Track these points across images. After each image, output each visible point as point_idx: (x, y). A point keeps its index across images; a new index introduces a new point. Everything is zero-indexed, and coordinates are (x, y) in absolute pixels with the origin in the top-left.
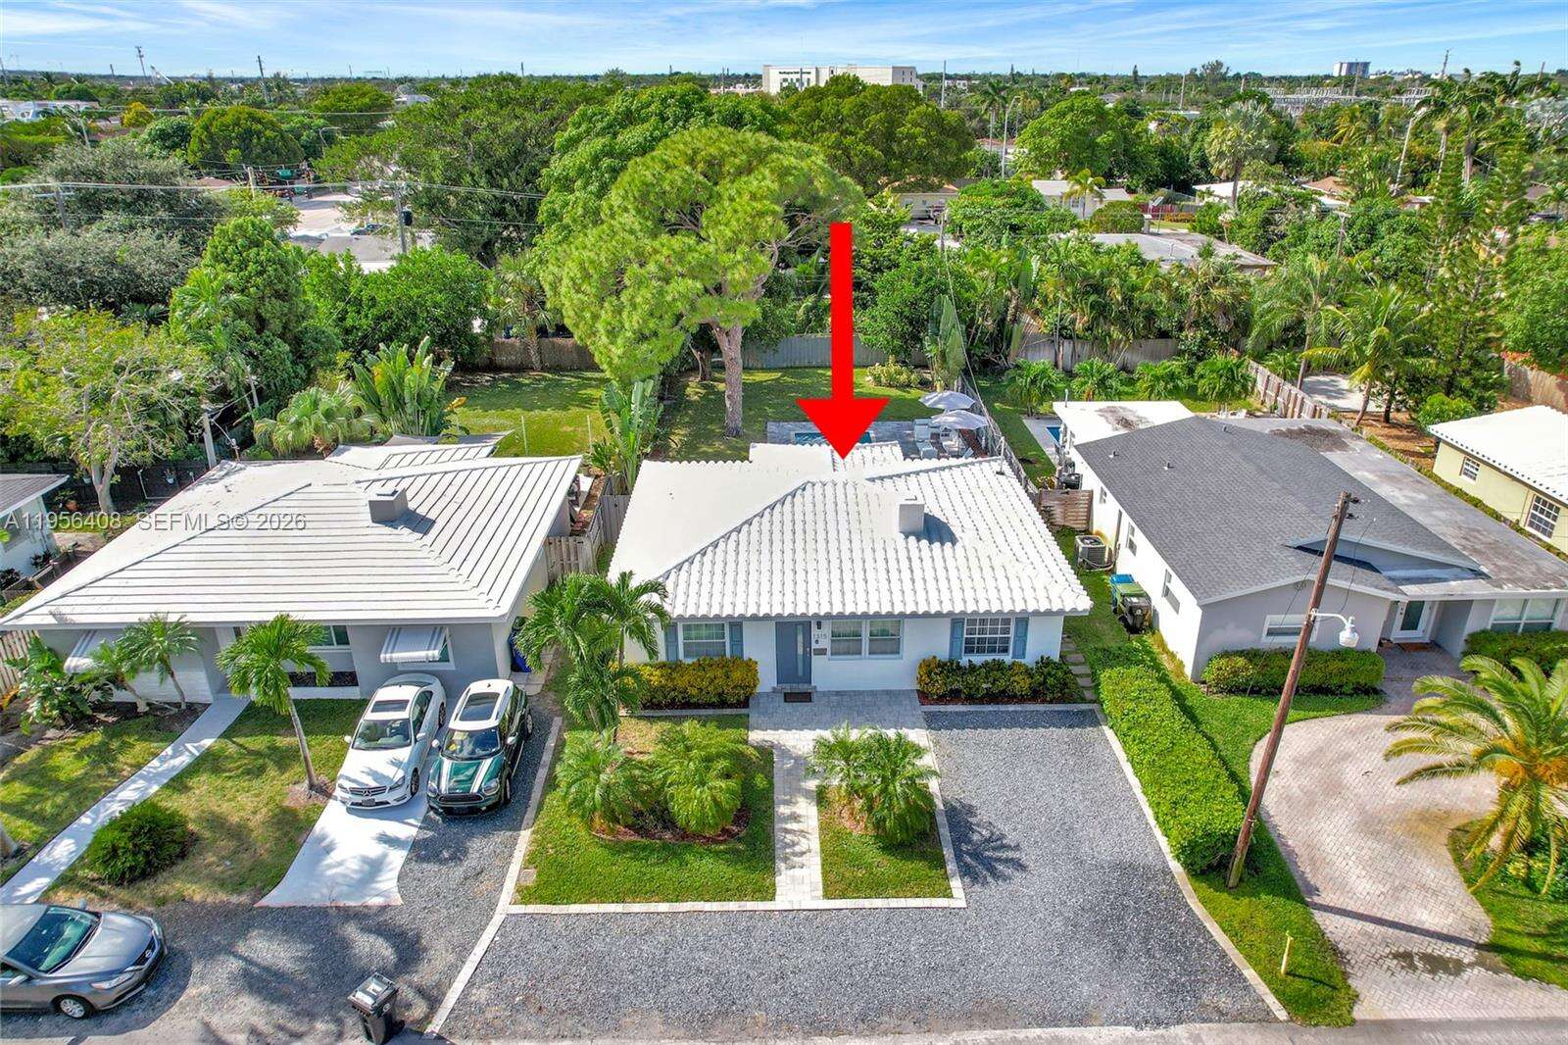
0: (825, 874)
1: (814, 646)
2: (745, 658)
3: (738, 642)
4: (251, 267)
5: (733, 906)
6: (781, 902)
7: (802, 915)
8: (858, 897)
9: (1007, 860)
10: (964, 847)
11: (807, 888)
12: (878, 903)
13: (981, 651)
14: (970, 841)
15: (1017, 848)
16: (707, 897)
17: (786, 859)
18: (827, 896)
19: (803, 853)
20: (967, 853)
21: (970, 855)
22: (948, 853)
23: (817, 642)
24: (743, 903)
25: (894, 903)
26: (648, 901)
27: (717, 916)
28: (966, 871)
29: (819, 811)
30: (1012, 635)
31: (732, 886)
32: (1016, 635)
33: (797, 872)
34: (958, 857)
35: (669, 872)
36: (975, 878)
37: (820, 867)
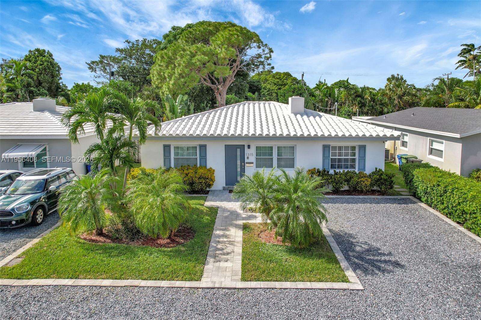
0: (244, 265)
1: (246, 161)
2: (208, 167)
3: (204, 157)
4: (39, 62)
5: (164, 284)
6: (205, 282)
7: (222, 292)
8: (271, 281)
9: (385, 262)
10: (351, 254)
11: (229, 274)
12: (288, 285)
13: (339, 167)
14: (354, 251)
15: (390, 254)
16: (145, 276)
17: (215, 256)
18: (244, 279)
19: (228, 254)
20: (354, 256)
21: (357, 258)
22: (339, 256)
23: (248, 158)
24: (173, 282)
25: (301, 285)
26: (96, 278)
27: (150, 290)
28: (355, 267)
29: (244, 234)
30: (357, 157)
31: (167, 270)
32: (359, 156)
33: (223, 264)
34: (348, 258)
35: (123, 261)
36: (366, 271)
37: (241, 262)
